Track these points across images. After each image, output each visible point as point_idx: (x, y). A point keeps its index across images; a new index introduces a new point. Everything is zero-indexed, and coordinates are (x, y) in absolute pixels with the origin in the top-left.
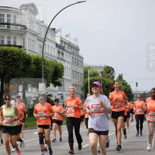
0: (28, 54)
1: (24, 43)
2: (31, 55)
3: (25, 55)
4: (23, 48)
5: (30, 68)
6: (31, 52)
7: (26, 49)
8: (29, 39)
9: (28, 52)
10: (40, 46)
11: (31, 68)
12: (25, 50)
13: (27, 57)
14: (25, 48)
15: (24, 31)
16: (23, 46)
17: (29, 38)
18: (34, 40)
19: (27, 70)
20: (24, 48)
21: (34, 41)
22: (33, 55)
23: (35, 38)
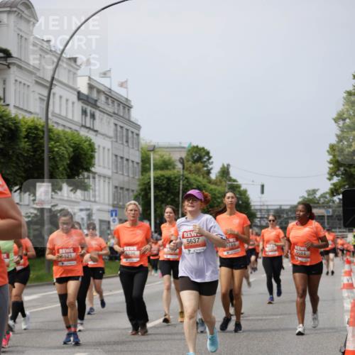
0: (13, 116)
1: (4, 89)
2: (21, 117)
3: (5, 118)
4: (2, 101)
5: (17, 147)
6: (20, 112)
7: (8, 105)
8: (16, 81)
9: (13, 112)
10: (40, 98)
11: (19, 149)
12: (6, 107)
13: (10, 124)
14: (7, 102)
15: (4, 63)
16: (2, 97)
17: (17, 78)
18: (27, 83)
19: (11, 152)
20: (4, 102)
21: (28, 86)
22: (24, 118)
23: (29, 80)
